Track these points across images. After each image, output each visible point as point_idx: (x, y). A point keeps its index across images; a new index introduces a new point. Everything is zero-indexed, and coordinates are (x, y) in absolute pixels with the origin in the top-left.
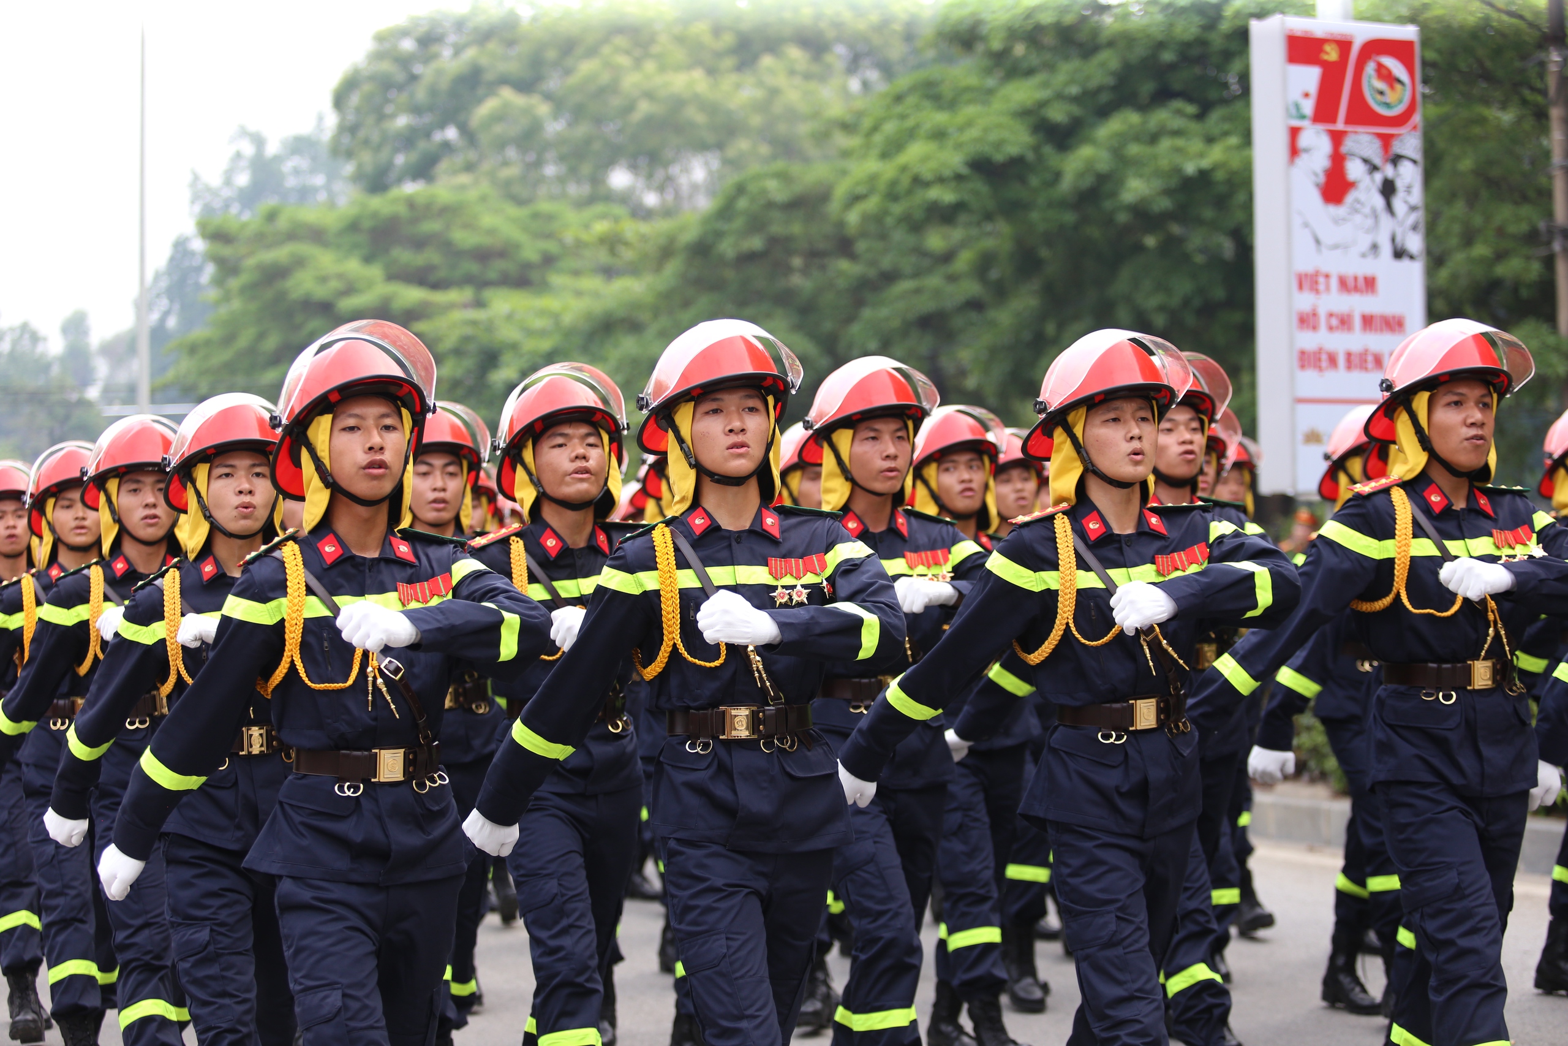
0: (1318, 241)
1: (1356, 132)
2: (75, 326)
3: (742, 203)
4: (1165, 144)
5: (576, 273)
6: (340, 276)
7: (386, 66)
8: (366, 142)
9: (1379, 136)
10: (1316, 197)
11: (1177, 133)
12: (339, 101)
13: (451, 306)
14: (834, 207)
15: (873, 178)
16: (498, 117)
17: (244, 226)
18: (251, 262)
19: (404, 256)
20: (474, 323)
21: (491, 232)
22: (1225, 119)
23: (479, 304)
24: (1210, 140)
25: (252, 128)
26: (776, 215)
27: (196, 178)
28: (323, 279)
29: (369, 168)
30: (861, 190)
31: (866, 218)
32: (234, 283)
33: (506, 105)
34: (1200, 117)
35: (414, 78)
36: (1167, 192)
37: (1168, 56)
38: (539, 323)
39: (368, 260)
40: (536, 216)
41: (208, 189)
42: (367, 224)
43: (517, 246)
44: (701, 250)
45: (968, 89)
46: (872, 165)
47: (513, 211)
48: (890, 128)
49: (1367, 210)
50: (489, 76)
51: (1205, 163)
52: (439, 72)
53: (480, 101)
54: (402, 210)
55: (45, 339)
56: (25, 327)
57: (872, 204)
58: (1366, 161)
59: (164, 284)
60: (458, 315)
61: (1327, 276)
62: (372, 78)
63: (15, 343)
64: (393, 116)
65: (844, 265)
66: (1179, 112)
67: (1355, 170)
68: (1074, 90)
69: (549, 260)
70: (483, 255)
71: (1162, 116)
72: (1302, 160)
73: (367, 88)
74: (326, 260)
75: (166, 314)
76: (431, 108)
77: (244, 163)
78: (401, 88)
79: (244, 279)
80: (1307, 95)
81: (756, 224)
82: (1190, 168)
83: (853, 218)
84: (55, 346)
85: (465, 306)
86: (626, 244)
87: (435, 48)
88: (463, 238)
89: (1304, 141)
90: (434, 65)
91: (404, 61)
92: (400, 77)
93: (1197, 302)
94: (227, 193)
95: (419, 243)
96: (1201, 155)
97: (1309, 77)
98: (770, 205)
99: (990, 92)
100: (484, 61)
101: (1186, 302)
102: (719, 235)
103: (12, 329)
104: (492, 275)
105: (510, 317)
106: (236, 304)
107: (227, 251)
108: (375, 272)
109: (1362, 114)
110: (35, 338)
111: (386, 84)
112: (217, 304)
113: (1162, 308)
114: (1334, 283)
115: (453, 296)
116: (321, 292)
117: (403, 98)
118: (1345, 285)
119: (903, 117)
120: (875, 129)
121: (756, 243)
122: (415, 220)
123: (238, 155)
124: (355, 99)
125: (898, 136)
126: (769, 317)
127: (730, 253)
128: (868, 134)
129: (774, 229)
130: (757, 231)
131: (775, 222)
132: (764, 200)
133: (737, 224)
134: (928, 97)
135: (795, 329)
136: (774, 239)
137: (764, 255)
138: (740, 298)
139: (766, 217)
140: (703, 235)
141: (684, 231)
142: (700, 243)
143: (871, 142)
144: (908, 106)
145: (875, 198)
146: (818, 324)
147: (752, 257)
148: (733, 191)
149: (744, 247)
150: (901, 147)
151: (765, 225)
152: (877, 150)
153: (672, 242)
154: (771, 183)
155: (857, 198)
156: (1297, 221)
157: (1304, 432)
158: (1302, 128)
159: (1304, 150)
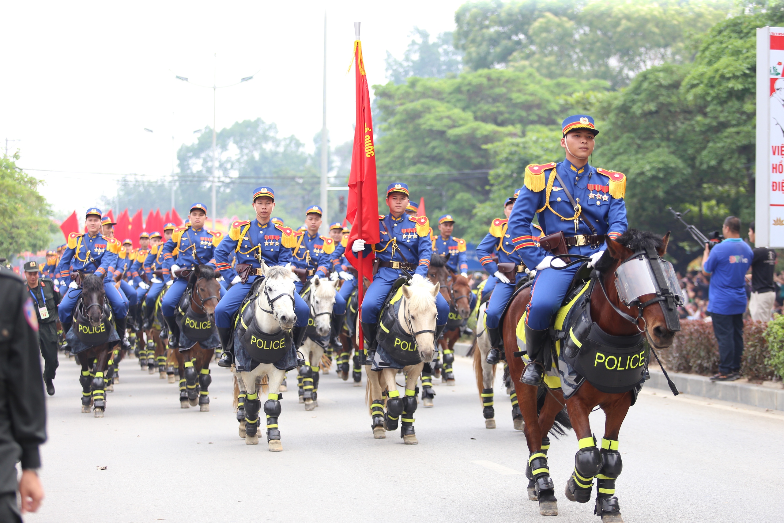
0: (783, 131)
2: (322, 138)
3: (645, 85)
6: (449, 117)
13: (508, 134)
14: (683, 90)
15: (702, 75)
16: (543, 29)
19: (486, 107)
20: (518, 145)
21: (532, 94)
23: (523, 134)
26: (664, 92)
28: (441, 119)
29: (474, 56)
30: (695, 82)
31: (697, 96)
32: (393, 120)
33: (549, 21)
38: (550, 146)
39: (465, 109)
40: (558, 85)
42: (465, 89)
43: (547, 102)
44: (624, 109)
46: (702, 68)
47: (547, 82)
48: (713, 48)
50: (539, 8)
53: (535, 20)
54: (485, 81)
57: (700, 89)
60: (509, 140)
62: (476, 7)
64: (488, 27)
65: (700, 118)
69: (563, 110)
70: (528, 107)
72: (777, 94)
73: (474, 11)
74: (442, 108)
76: (509, 23)
78: (493, 11)
79: (397, 118)
81: (652, 96)
83: (690, 96)
85: (515, 135)
86: (590, 104)
88: (517, 97)
89: (777, 85)
92: (493, 6)
94: (407, 64)
95: (494, 100)
98: (661, 86)
102: (633, 101)
103: (285, 139)
104: (533, 117)
105: (536, 142)
107: (388, 103)
108: (469, 115)
110: (298, 145)
111: (485, 10)
115: (510, 129)
116: (439, 126)
117: (494, 17)
119: (721, 43)
120: (707, 48)
121: (652, 107)
122: (490, 87)
123: (415, 43)
124: (467, 17)
125: (718, 53)
126: (659, 146)
127: (639, 112)
128: (704, 51)
129: (662, 99)
130: (652, 101)
131: (663, 95)
132: (657, 83)
133: (642, 96)
134: (734, 31)
135: (673, 153)
136: (662, 104)
137: (657, 112)
138: (645, 136)
139: (658, 93)
140: (625, 101)
141: (616, 98)
142: (624, 105)
143: (704, 56)
144: (724, 36)
145: (702, 86)
146: (685, 150)
147: (651, 113)
148: (641, 78)
149: (646, 108)
150: (718, 58)
151: (657, 97)
152: (707, 60)
153: (610, 105)
154: (661, 75)
155: (693, 86)
156: (773, 123)
157: (774, 221)
158: (776, 79)
159: (778, 90)
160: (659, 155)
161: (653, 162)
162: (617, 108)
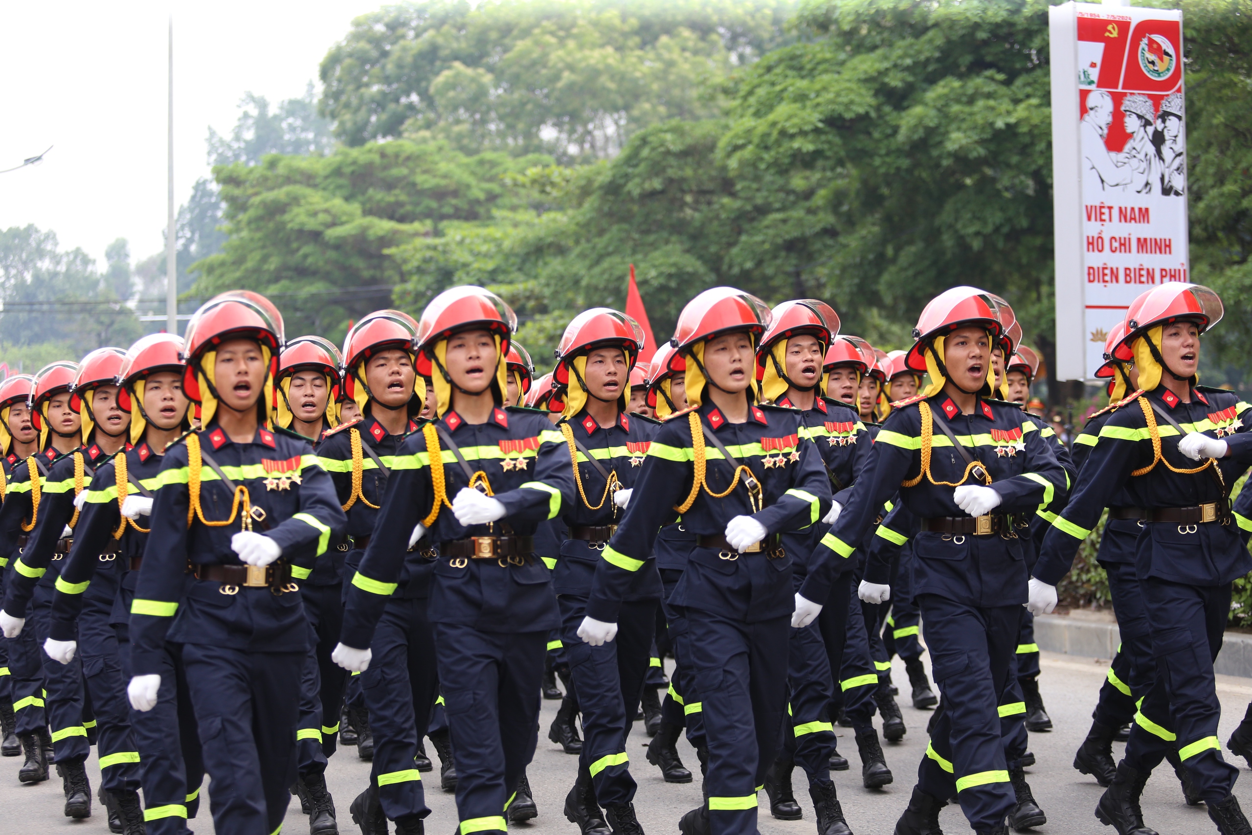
0: (1102, 181)
2: (118, 251)
3: (645, 152)
4: (981, 103)
5: (514, 208)
6: (326, 211)
7: (363, 45)
8: (347, 105)
9: (1150, 96)
10: (1101, 145)
11: (989, 96)
12: (325, 74)
13: (416, 234)
14: (718, 154)
15: (749, 131)
16: (451, 85)
17: (251, 171)
18: (256, 200)
19: (378, 195)
20: (435, 248)
21: (445, 176)
22: (1029, 84)
23: (437, 233)
24: (1016, 101)
25: (256, 95)
26: (672, 161)
27: (212, 134)
28: (315, 214)
29: (349, 125)
30: (740, 142)
31: (742, 163)
32: (243, 217)
33: (458, 74)
34: (1008, 83)
35: (385, 54)
36: (982, 142)
37: (982, 35)
38: (484, 248)
39: (347, 199)
40: (481, 163)
41: (221, 141)
42: (348, 170)
43: (468, 186)
44: (613, 189)
45: (825, 61)
46: (749, 122)
47: (463, 159)
48: (761, 92)
49: (1142, 156)
50: (444, 53)
51: (1012, 120)
52: (404, 49)
53: (437, 74)
54: (376, 158)
55: (94, 262)
56: (77, 252)
57: (748, 153)
58: (1140, 117)
59: (188, 216)
60: (419, 242)
61: (1110, 208)
62: (350, 55)
63: (70, 264)
64: (367, 85)
65: (726, 200)
66: (992, 79)
67: (1132, 124)
68: (908, 61)
69: (492, 198)
70: (440, 194)
71: (977, 82)
72: (1090, 117)
73: (348, 61)
74: (316, 199)
75: (190, 241)
76: (398, 79)
77: (250, 122)
78: (374, 63)
79: (251, 213)
80: (1093, 65)
81: (656, 169)
82: (1000, 124)
83: (733, 163)
84: (102, 267)
85: (426, 234)
86: (553, 184)
87: (401, 31)
88: (424, 180)
89: (1091, 102)
90: (402, 43)
91: (376, 41)
92: (374, 54)
93: (1005, 230)
94: (235, 145)
95: (389, 186)
96: (1009, 113)
97: (1095, 51)
98: (668, 153)
99: (843, 63)
100: (440, 40)
101: (997, 229)
102: (627, 177)
103: (67, 254)
104: (447, 210)
105: (461, 242)
106: (245, 234)
107: (237, 192)
108: (355, 208)
109: (1137, 80)
110: (86, 261)
111: (363, 59)
112: (231, 232)
113: (977, 234)
114: (1115, 213)
115: (416, 226)
116: (312, 224)
117: (376, 70)
118: (1123, 215)
119: (773, 84)
120: (751, 93)
121: (657, 184)
122: (385, 168)
123: (246, 115)
124: (338, 71)
125: (769, 99)
126: (667, 242)
127: (636, 192)
128: (745, 98)
129: (670, 172)
130: (657, 174)
131: (671, 167)
132: (662, 149)
133: (642, 167)
134: (792, 68)
135: (688, 251)
136: (671, 181)
137: (662, 192)
138: (644, 227)
139: (664, 163)
140: (614, 176)
141: (599, 173)
142: (611, 183)
143: (746, 104)
144: (777, 75)
145: (750, 148)
146: (706, 248)
147: (653, 194)
148: (638, 143)
149: (647, 186)
150: (771, 108)
151: (664, 170)
152: (752, 110)
153: (590, 181)
154: (669, 137)
155: (736, 148)
156: (1086, 165)
157: (1093, 334)
158: (1089, 91)
159: (1092, 109)
160: (667, 255)
161: (661, 265)
162: (601, 187)
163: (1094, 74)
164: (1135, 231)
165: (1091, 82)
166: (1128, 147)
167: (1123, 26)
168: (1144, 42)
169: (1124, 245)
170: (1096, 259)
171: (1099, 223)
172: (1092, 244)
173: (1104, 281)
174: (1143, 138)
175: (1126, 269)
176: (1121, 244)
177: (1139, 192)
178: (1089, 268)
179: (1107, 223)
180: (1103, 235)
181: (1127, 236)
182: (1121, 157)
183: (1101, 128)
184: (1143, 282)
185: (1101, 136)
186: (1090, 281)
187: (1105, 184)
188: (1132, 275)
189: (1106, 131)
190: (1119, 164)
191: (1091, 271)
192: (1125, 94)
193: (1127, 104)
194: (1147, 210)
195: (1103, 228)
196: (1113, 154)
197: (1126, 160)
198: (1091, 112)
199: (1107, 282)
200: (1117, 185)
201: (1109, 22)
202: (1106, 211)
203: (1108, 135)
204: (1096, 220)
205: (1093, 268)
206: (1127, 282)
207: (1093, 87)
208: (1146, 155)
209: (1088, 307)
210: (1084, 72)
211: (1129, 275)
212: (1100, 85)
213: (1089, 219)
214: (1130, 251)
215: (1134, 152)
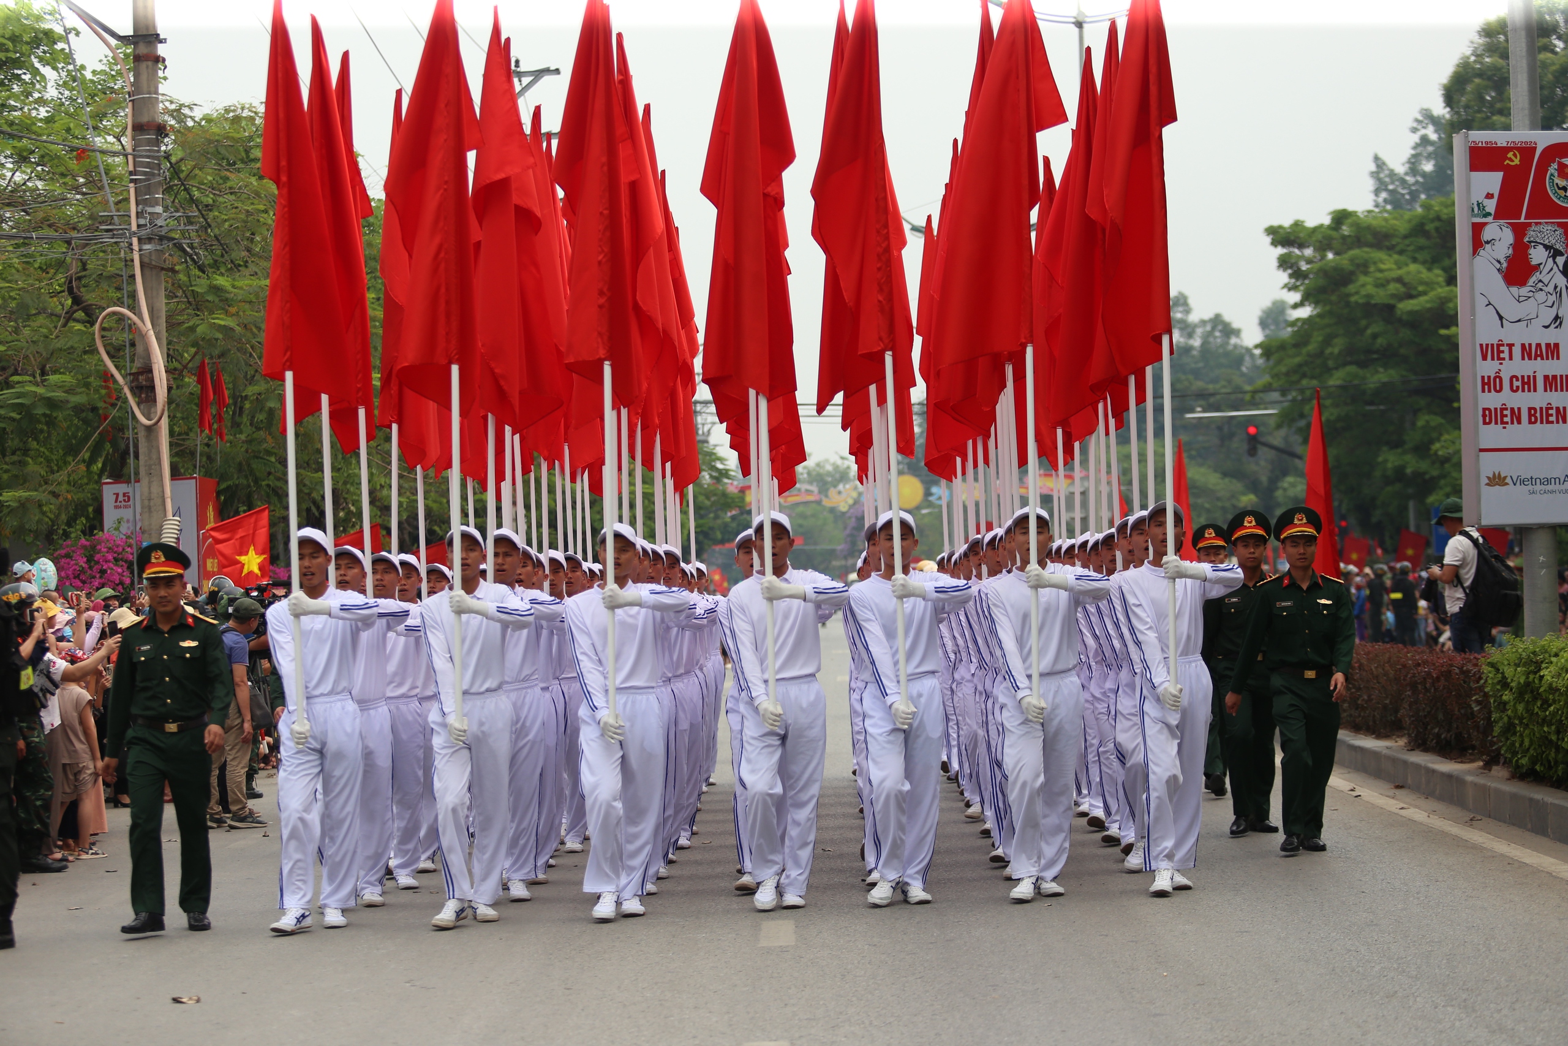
0: (1501, 318)
1: (1537, 224)
9: (1560, 225)
10: (1499, 280)
49: (1550, 288)
58: (1546, 247)
61: (1511, 346)
67: (1538, 255)
80: (1489, 196)
97: (1492, 181)
109: (1544, 209)
114: (1517, 351)
118: (1527, 352)
156: (1481, 302)
157: (1488, 478)
158: (1485, 224)
159: (1488, 242)
163: (1491, 206)
164: (1543, 368)
165: (1489, 214)
166: (1532, 281)
167: (1527, 151)
168: (1553, 168)
169: (1528, 384)
170: (1491, 400)
171: (1497, 362)
172: (1489, 384)
173: (1503, 422)
174: (1552, 269)
175: (1530, 409)
176: (1523, 383)
177: (1546, 327)
178: (1484, 410)
179: (1506, 362)
180: (1502, 374)
181: (1532, 374)
182: (1524, 291)
183: (1499, 262)
184: (1552, 422)
185: (1498, 270)
186: (1485, 423)
187: (1504, 321)
188: (1538, 415)
189: (1505, 265)
190: (1521, 299)
191: (1487, 412)
192: (1530, 224)
193: (1531, 234)
194: (1557, 345)
195: (1500, 367)
196: (1514, 290)
197: (1531, 294)
198: (1488, 247)
199: (1507, 423)
200: (1519, 321)
201: (1506, 150)
202: (1506, 349)
203: (1507, 268)
204: (1493, 359)
205: (1489, 410)
206: (1530, 422)
207: (1490, 219)
208: (1556, 287)
209: (1482, 450)
210: (1478, 204)
211: (1534, 415)
212: (1498, 216)
213: (1484, 358)
214: (1535, 390)
215: (1540, 285)
